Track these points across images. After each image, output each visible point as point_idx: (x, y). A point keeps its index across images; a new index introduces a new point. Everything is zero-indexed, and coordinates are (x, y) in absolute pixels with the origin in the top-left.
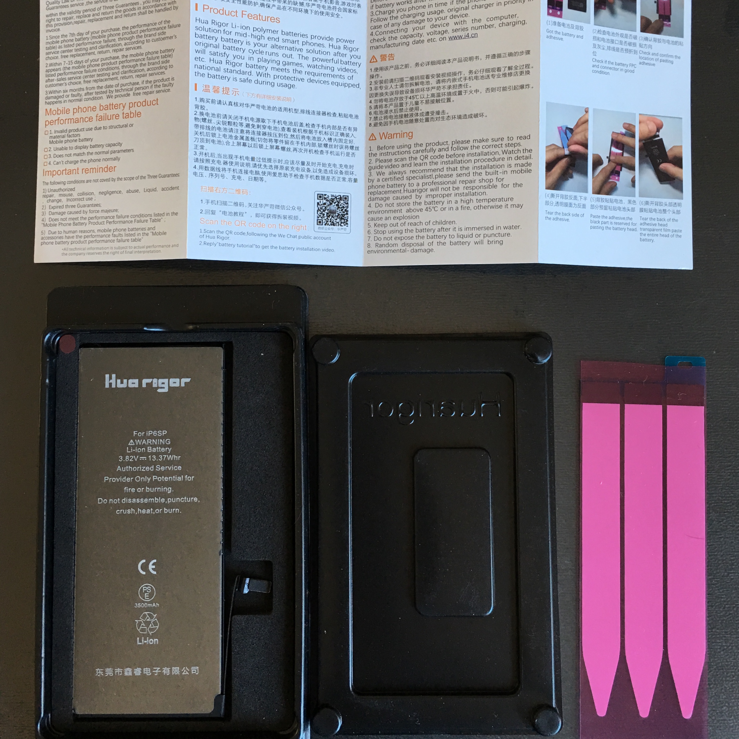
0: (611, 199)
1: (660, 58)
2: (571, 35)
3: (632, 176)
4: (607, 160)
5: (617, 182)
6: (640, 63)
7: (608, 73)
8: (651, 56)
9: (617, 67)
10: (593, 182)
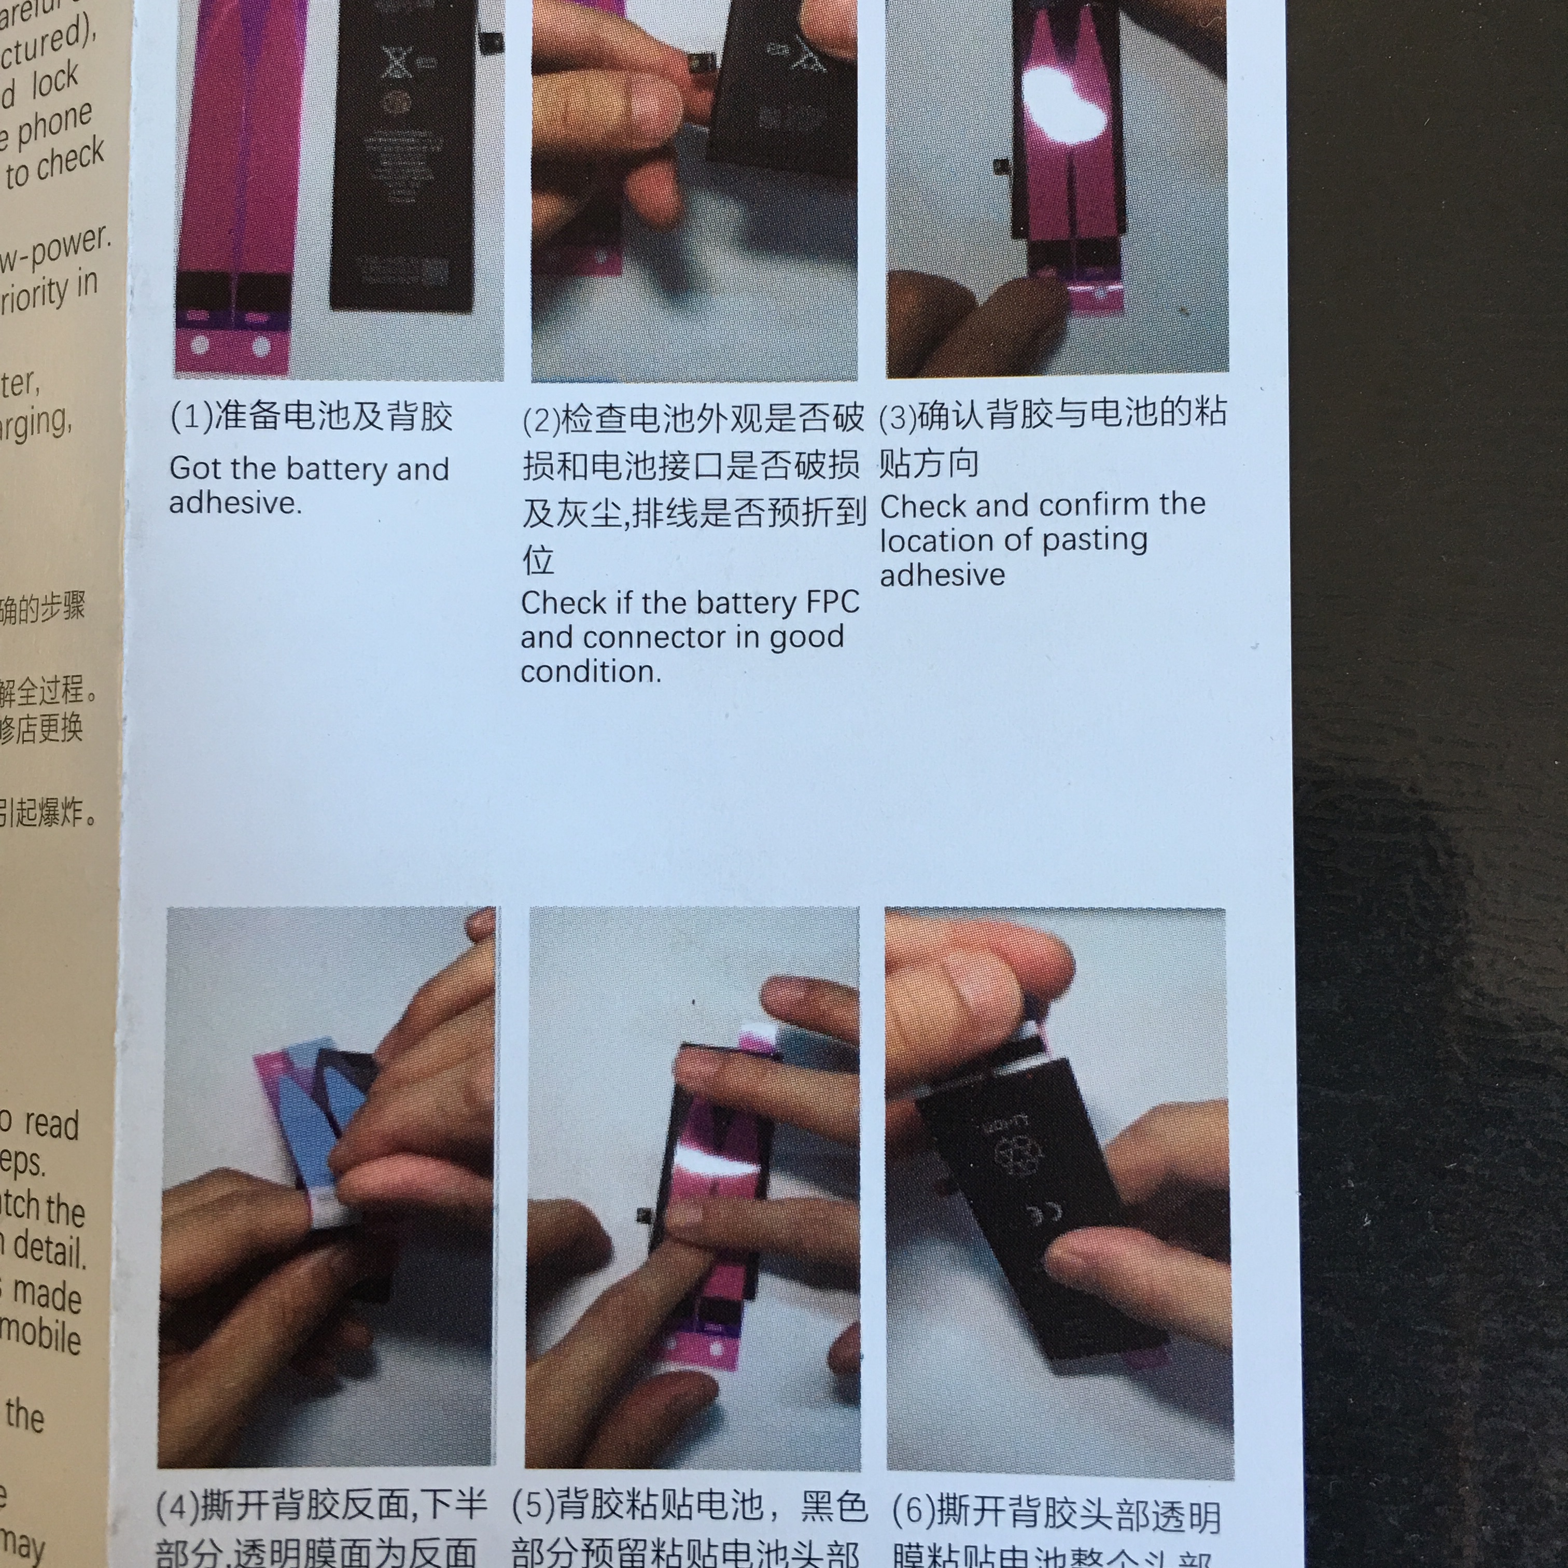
0: (668, 1495)
1: (1041, 525)
2: (352, 471)
3: (837, 1328)
4: (644, 1232)
5: (720, 1376)
6: (889, 578)
7: (642, 672)
8: (971, 524)
9: (714, 622)
10: (534, 1391)
